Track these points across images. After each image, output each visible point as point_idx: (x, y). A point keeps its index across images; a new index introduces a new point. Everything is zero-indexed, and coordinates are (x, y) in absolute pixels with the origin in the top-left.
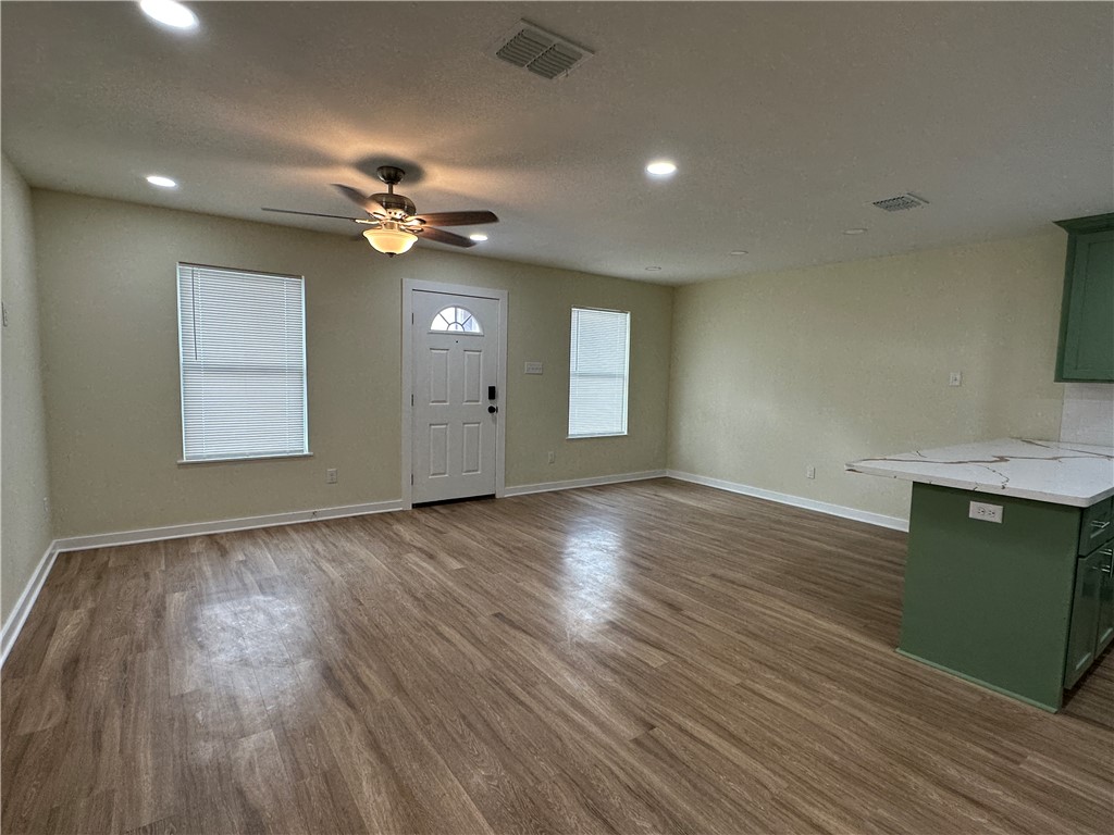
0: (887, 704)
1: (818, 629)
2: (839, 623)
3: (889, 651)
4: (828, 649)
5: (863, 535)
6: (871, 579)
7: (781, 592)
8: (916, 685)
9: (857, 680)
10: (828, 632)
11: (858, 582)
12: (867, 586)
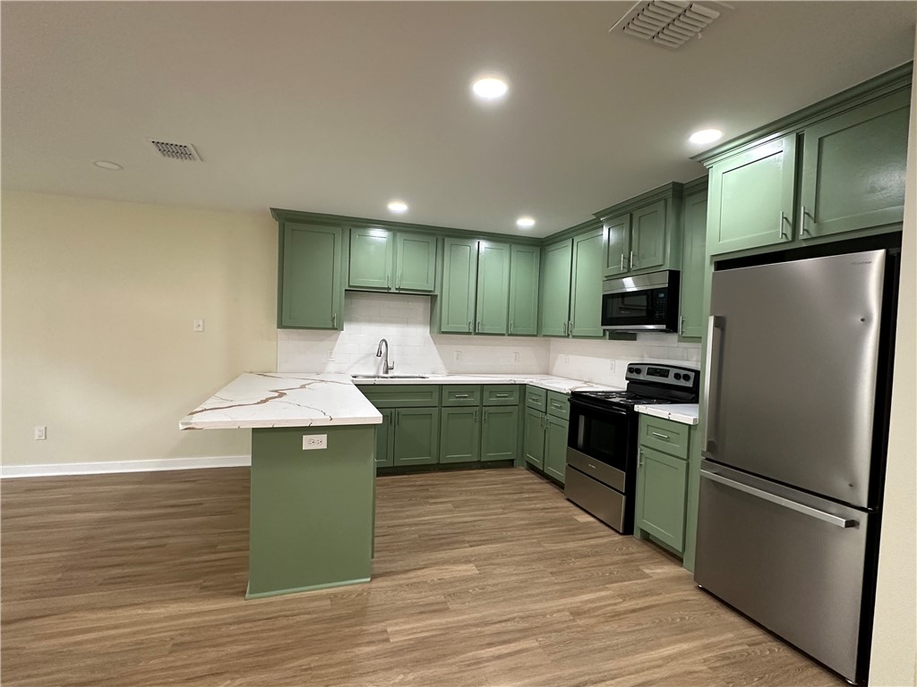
0: (283, 661)
1: (158, 621)
2: (176, 600)
3: (240, 602)
4: (188, 638)
5: (126, 487)
6: (168, 532)
7: (80, 599)
8: (284, 622)
9: (241, 655)
10: (171, 618)
11: (157, 542)
12: (172, 541)
